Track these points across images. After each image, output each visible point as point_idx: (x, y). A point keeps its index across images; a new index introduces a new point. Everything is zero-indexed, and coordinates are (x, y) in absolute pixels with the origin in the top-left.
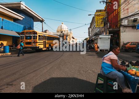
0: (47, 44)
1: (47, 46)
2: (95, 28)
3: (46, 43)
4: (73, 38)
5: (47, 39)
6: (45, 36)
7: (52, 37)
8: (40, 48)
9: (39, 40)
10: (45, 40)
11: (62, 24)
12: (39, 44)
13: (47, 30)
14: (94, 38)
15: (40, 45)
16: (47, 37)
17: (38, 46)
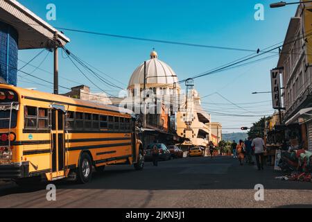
0: (71, 149)
1: (72, 158)
2: (302, 69)
3: (67, 145)
4: (203, 119)
5: (71, 124)
6: (61, 112)
7: (96, 116)
8: (31, 169)
9: (25, 131)
10: (57, 132)
11: (152, 57)
12: (26, 153)
13: (82, 87)
14: (303, 116)
15: (30, 158)
16: (71, 114)
17: (21, 159)
